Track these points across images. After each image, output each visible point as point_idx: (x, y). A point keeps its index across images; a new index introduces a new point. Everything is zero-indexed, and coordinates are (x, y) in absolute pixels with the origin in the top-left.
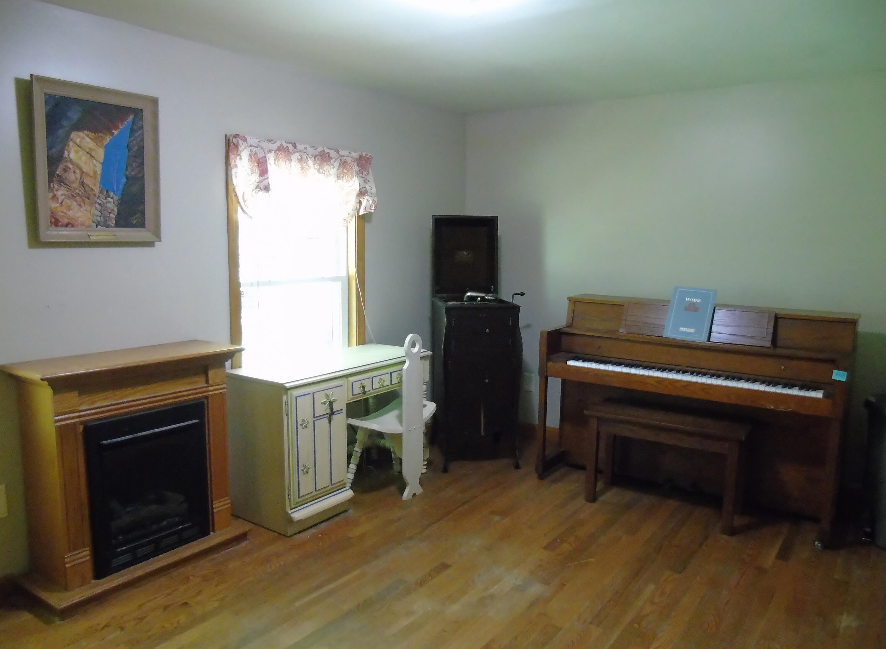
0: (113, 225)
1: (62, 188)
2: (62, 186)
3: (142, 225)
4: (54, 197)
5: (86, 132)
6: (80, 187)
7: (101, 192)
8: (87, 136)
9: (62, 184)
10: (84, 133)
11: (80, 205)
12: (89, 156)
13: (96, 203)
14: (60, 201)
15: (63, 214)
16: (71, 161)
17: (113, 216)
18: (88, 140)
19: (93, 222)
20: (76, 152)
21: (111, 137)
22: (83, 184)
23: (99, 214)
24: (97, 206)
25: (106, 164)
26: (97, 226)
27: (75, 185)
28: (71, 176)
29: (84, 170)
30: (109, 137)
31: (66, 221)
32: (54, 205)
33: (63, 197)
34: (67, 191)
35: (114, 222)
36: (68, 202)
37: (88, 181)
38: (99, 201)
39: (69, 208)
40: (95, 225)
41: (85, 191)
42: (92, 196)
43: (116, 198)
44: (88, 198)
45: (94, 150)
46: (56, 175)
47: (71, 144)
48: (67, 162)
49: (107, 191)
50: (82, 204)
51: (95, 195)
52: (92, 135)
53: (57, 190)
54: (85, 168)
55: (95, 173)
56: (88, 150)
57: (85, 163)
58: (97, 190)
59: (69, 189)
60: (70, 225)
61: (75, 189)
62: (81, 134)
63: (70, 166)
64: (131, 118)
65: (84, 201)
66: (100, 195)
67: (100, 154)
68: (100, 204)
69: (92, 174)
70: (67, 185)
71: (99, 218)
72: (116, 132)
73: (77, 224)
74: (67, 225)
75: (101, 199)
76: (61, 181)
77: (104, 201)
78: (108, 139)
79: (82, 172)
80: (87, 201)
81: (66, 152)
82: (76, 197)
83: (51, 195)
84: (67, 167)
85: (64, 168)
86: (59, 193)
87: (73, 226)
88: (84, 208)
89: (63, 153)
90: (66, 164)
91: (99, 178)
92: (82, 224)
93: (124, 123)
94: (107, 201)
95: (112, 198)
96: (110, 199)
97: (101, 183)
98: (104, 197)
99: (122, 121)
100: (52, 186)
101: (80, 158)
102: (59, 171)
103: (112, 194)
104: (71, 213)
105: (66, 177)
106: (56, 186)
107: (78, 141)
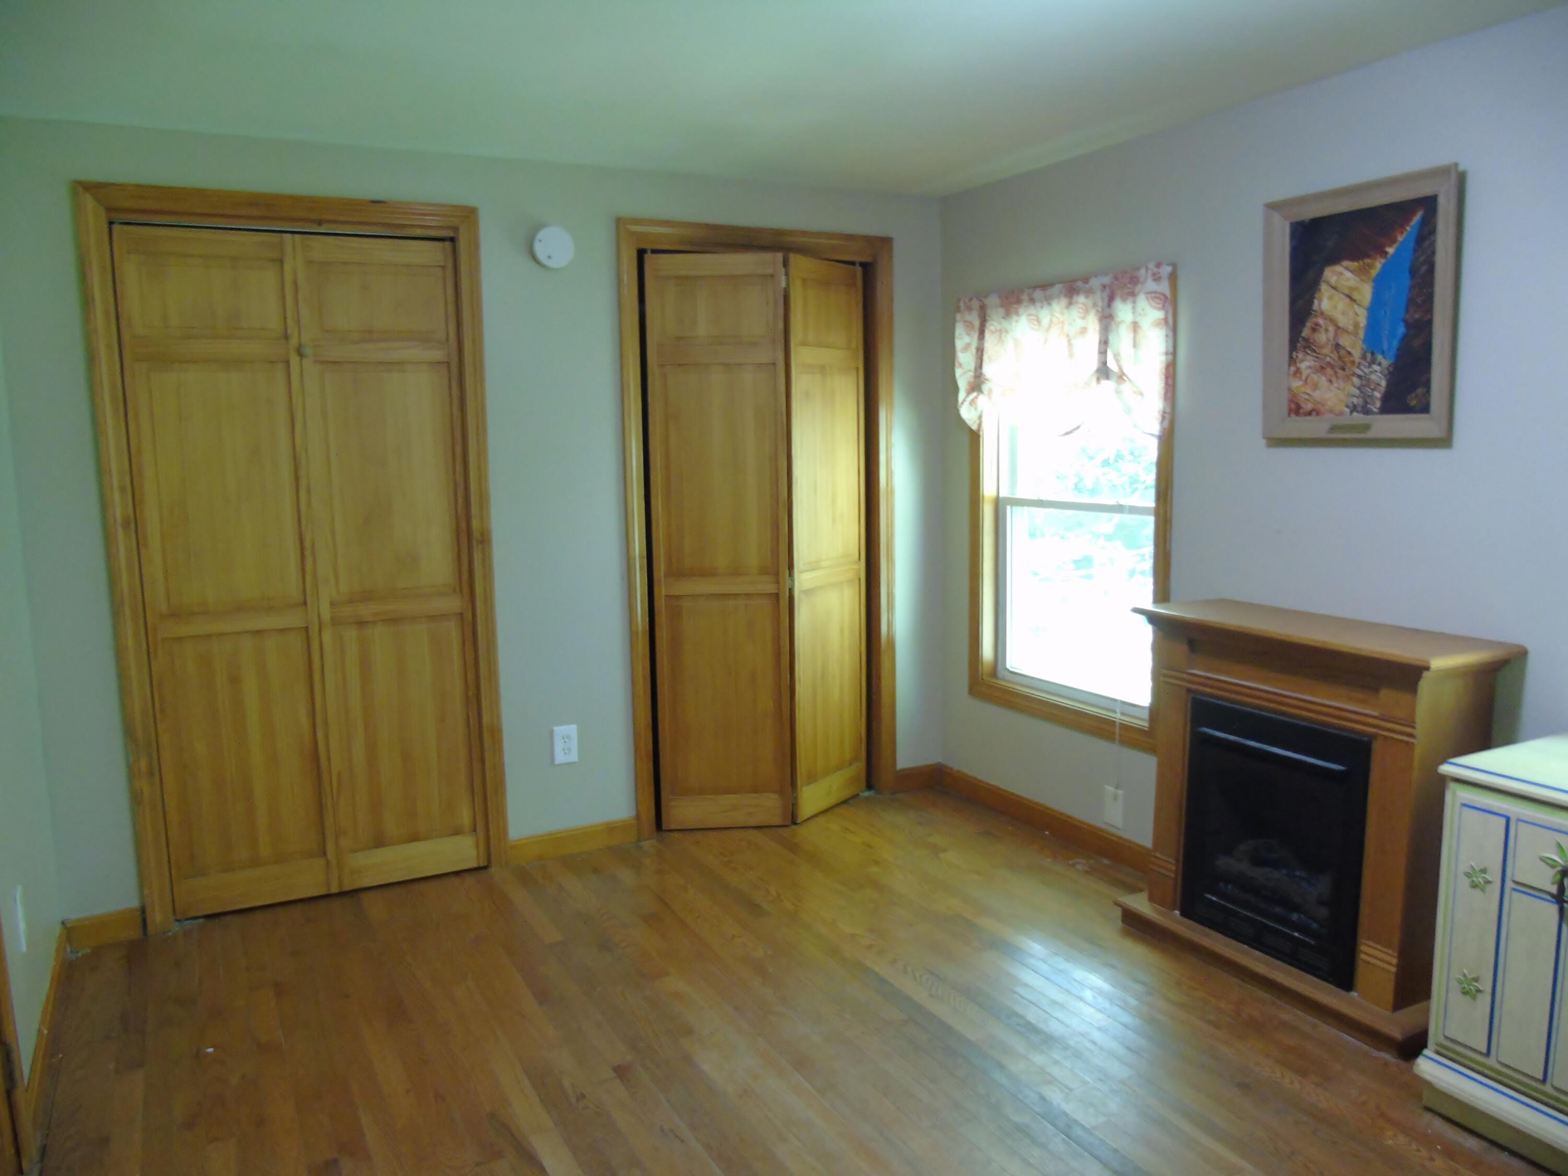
0: (1375, 410)
1: (1309, 357)
2: (1308, 354)
3: (1424, 408)
4: (1298, 372)
5: (1346, 263)
6: (1332, 352)
7: (1364, 357)
8: (1347, 268)
9: (1309, 352)
10: (1342, 266)
11: (1330, 381)
12: (1347, 300)
13: (1354, 374)
14: (1304, 377)
15: (1306, 397)
16: (1322, 313)
17: (1378, 395)
18: (1348, 274)
19: (1347, 406)
20: (1330, 298)
21: (1383, 261)
22: (1337, 346)
23: (1357, 392)
24: (1356, 380)
25: (1374, 310)
26: (1351, 412)
27: (1326, 351)
28: (1322, 337)
29: (1340, 325)
30: (1380, 262)
31: (1309, 406)
32: (1296, 384)
33: (1308, 371)
34: (1315, 361)
35: (1378, 404)
36: (1315, 377)
37: (1345, 341)
38: (1359, 372)
39: (1315, 387)
40: (1348, 410)
41: (1340, 358)
42: (1349, 365)
43: (1386, 363)
44: (1343, 369)
45: (1356, 289)
46: (1300, 340)
47: (1324, 287)
48: (1316, 316)
49: (1373, 354)
50: (1334, 379)
51: (1353, 362)
52: (1354, 265)
53: (1302, 361)
54: (1343, 321)
55: (1356, 325)
56: (1347, 291)
57: (1343, 313)
58: (1357, 354)
59: (1317, 357)
60: (1314, 413)
61: (1326, 355)
62: (1338, 268)
63: (1321, 321)
64: (1417, 218)
65: (1336, 373)
66: (1363, 362)
67: (1366, 293)
68: (1359, 377)
69: (1351, 328)
70: (1315, 351)
71: (1355, 400)
72: (1391, 250)
73: (1323, 409)
74: (1309, 413)
75: (1362, 367)
76: (1309, 346)
77: (1366, 370)
78: (1378, 264)
79: (1338, 328)
80: (1341, 372)
81: (1316, 302)
82: (1326, 369)
83: (1293, 369)
84: (1317, 324)
85: (1312, 327)
86: (1303, 366)
87: (1318, 414)
88: (1336, 385)
89: (1312, 302)
90: (1315, 320)
91: (1361, 334)
92: (1331, 411)
93: (1406, 229)
94: (1371, 370)
95: (1380, 364)
96: (1376, 367)
97: (1365, 341)
98: (1366, 364)
99: (1402, 227)
100: (1294, 357)
101: (1335, 307)
102: (1306, 332)
103: (1379, 357)
104: (1317, 395)
105: (1315, 341)
106: (1300, 355)
107: (1333, 280)
